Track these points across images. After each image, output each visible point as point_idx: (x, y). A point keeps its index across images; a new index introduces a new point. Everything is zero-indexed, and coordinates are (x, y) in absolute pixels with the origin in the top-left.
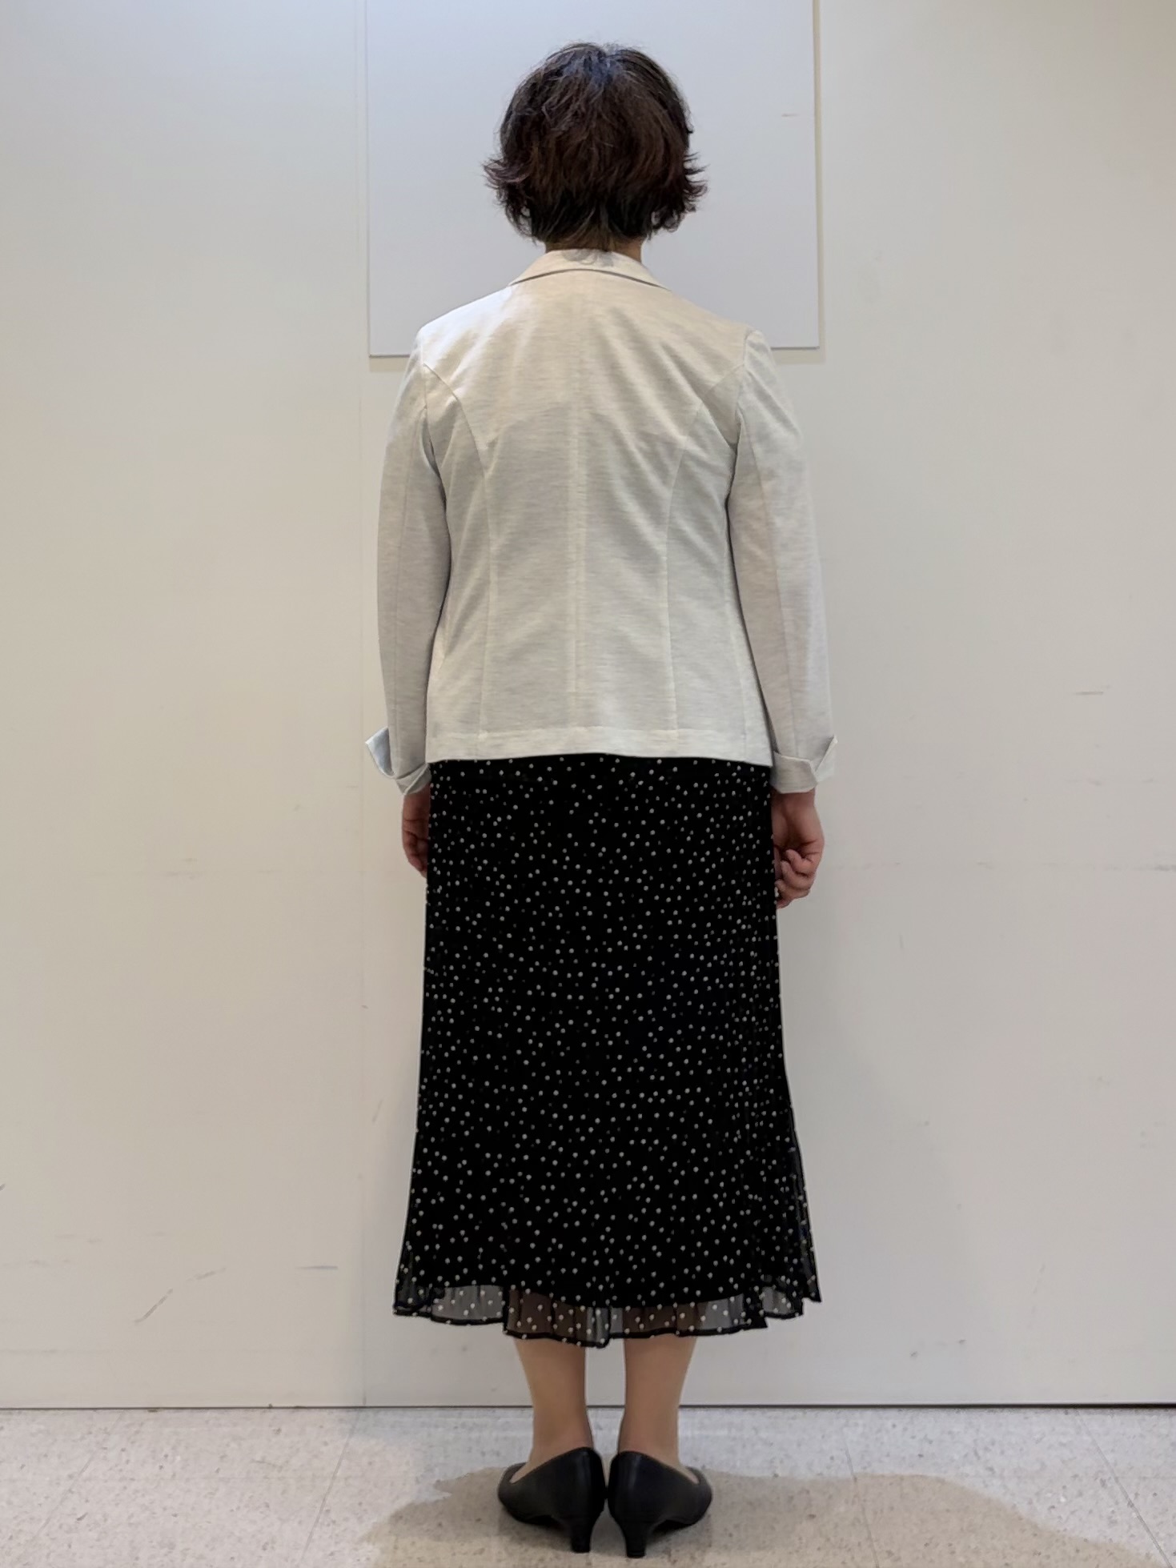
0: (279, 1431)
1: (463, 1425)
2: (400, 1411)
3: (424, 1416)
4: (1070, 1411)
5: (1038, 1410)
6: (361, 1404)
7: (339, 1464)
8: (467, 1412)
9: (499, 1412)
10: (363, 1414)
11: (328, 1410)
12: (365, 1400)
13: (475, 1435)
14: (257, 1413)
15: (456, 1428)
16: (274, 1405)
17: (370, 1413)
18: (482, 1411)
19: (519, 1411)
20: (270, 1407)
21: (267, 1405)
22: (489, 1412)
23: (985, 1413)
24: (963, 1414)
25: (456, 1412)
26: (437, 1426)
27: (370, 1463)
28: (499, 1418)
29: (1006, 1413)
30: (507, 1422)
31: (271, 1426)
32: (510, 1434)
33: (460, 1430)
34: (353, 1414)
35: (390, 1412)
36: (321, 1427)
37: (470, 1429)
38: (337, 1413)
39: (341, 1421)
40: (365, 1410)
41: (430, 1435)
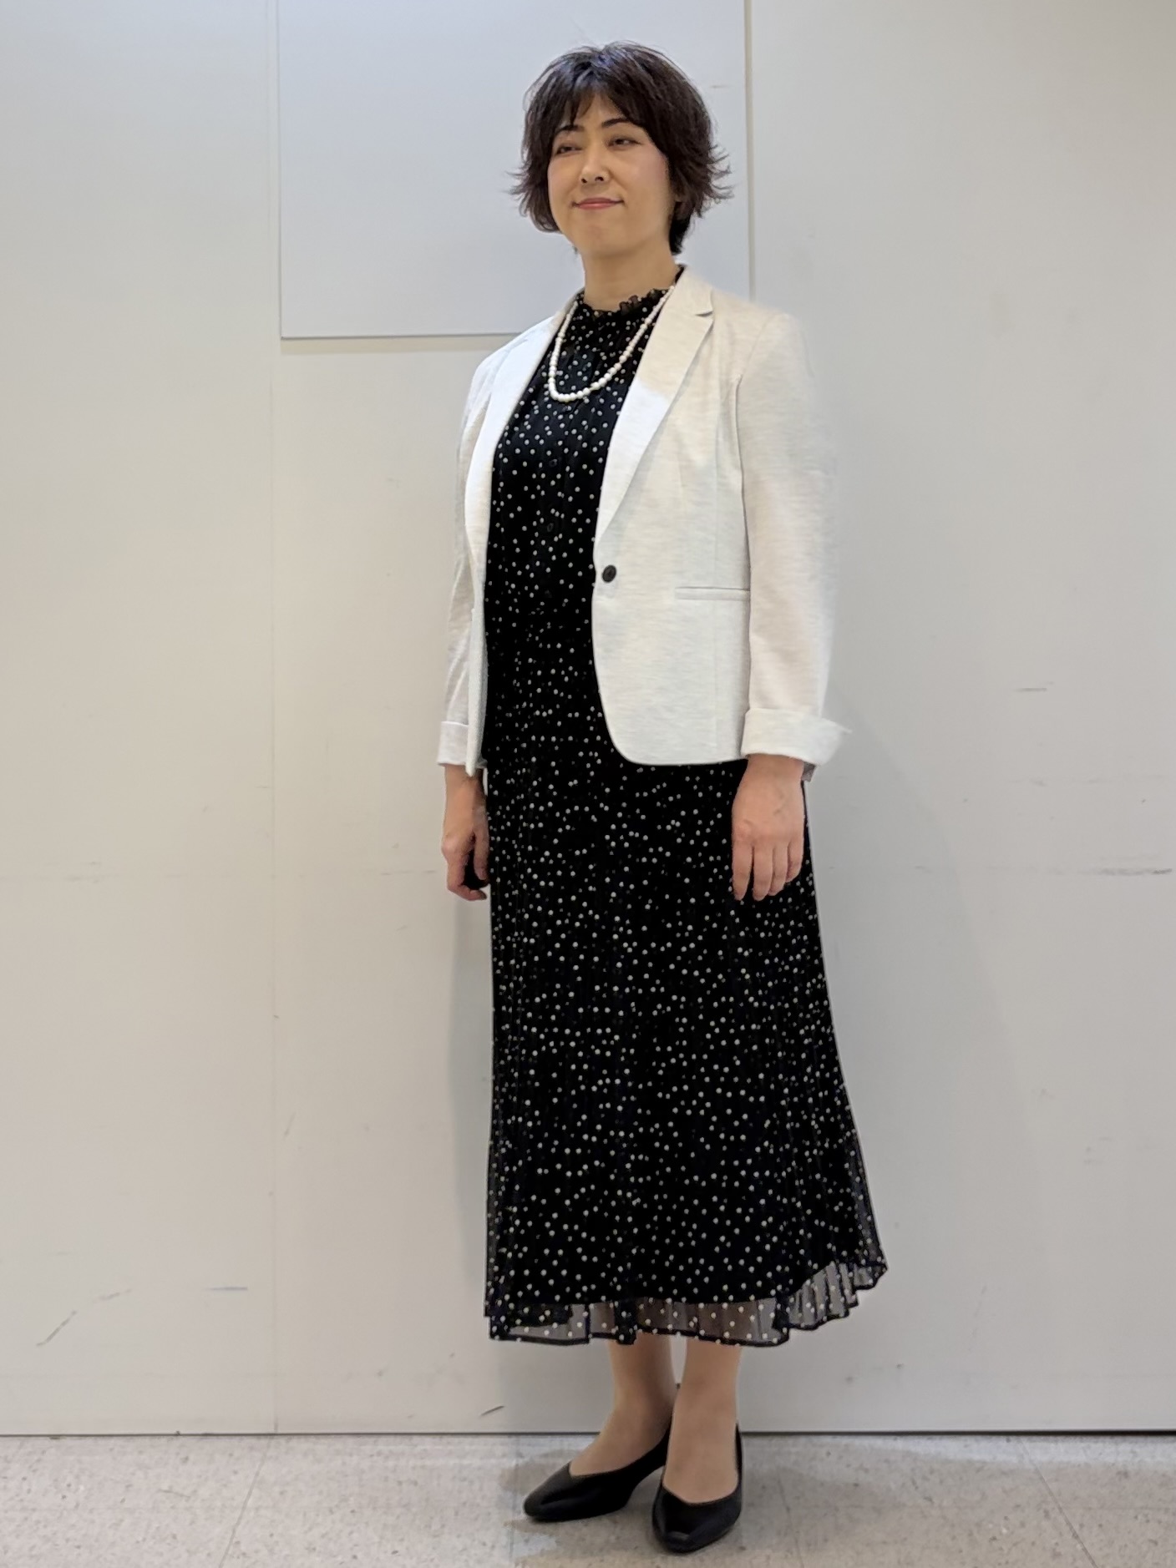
0: (187, 1459)
1: (379, 1454)
2: (313, 1439)
3: (338, 1444)
4: (1012, 1438)
5: (979, 1437)
6: (272, 1431)
7: (250, 1494)
8: (383, 1439)
9: (416, 1439)
10: (274, 1441)
11: (238, 1438)
12: (276, 1427)
13: (391, 1463)
14: (164, 1440)
15: (372, 1456)
16: (182, 1432)
17: (282, 1440)
18: (399, 1439)
19: (437, 1439)
20: (178, 1435)
21: (174, 1432)
22: (406, 1439)
26: (351, 1454)
27: (282, 1493)
28: (416, 1446)
29: (945, 1440)
30: (425, 1450)
31: (178, 1454)
32: (428, 1463)
33: (375, 1458)
34: (264, 1441)
35: (303, 1439)
36: (231, 1455)
37: (387, 1458)
38: (247, 1440)
39: (251, 1448)
40: (276, 1437)
41: (344, 1464)
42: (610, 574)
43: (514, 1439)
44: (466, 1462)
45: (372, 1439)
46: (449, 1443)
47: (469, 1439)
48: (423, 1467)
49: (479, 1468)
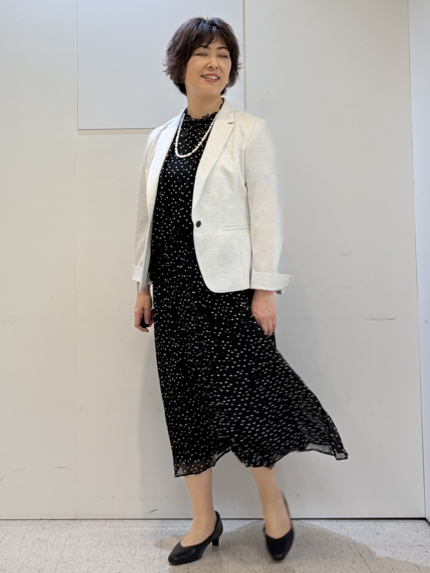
0: (45, 528)
1: (113, 526)
2: (89, 521)
3: (99, 522)
4: (338, 521)
5: (327, 520)
7: (67, 540)
8: (115, 521)
9: (126, 521)
10: (76, 522)
11: (62, 520)
12: (76, 517)
13: (117, 530)
14: (37, 521)
15: (110, 527)
16: (43, 518)
17: (79, 521)
18: (120, 521)
19: (134, 521)
20: (41, 519)
21: (40, 518)
22: (123, 521)
23: (306, 521)
25: (110, 521)
26: (103, 526)
27: (78, 540)
28: (126, 523)
31: (41, 526)
32: (130, 529)
33: (112, 528)
34: (72, 522)
35: (86, 521)
36: (60, 526)
37: (115, 527)
38: (66, 521)
39: (68, 524)
40: (77, 520)
41: (100, 530)
42: (199, 224)
43: (160, 521)
44: (144, 529)
45: (111, 521)
46: (138, 522)
47: (145, 521)
48: (128, 531)
49: (149, 531)
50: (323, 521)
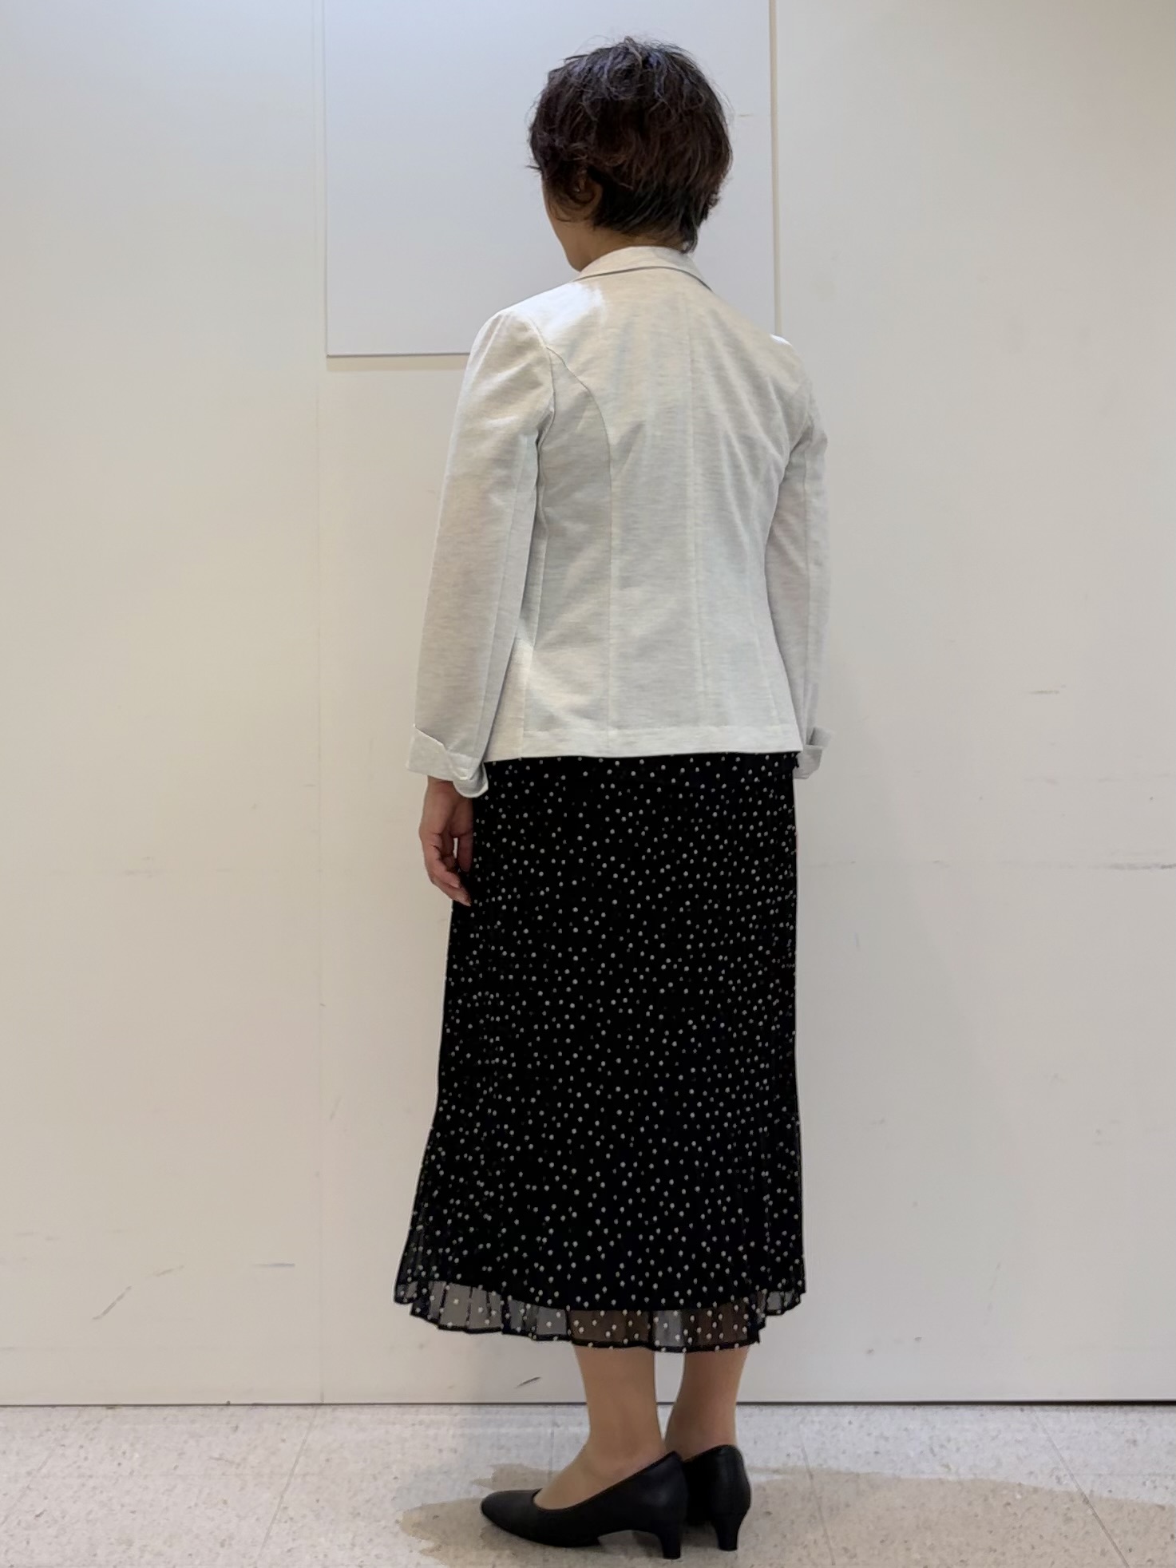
0: (237, 1427)
1: (421, 1423)
2: (357, 1408)
3: (381, 1412)
4: (1026, 1408)
5: (994, 1407)
6: (319, 1401)
7: (297, 1462)
8: (424, 1409)
10: (320, 1411)
11: (286, 1407)
12: (322, 1396)
13: (432, 1432)
14: (215, 1409)
15: (413, 1425)
16: (232, 1402)
17: (328, 1410)
18: (440, 1408)
19: (476, 1408)
20: (228, 1404)
21: (225, 1402)
22: (446, 1409)
23: (940, 1410)
24: (919, 1411)
25: (413, 1409)
26: (394, 1424)
27: (328, 1460)
28: (456, 1415)
29: (962, 1410)
30: (464, 1419)
31: (228, 1423)
32: (467, 1430)
33: (417, 1427)
34: (310, 1411)
35: (347, 1409)
36: (279, 1424)
37: (427, 1426)
38: (295, 1410)
39: (298, 1418)
40: (323, 1406)
41: (387, 1432)
43: (549, 1409)
44: (503, 1431)
46: (487, 1412)
47: (507, 1409)
48: (462, 1435)
49: (517, 1437)
50: (985, 1409)
